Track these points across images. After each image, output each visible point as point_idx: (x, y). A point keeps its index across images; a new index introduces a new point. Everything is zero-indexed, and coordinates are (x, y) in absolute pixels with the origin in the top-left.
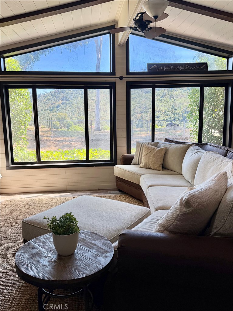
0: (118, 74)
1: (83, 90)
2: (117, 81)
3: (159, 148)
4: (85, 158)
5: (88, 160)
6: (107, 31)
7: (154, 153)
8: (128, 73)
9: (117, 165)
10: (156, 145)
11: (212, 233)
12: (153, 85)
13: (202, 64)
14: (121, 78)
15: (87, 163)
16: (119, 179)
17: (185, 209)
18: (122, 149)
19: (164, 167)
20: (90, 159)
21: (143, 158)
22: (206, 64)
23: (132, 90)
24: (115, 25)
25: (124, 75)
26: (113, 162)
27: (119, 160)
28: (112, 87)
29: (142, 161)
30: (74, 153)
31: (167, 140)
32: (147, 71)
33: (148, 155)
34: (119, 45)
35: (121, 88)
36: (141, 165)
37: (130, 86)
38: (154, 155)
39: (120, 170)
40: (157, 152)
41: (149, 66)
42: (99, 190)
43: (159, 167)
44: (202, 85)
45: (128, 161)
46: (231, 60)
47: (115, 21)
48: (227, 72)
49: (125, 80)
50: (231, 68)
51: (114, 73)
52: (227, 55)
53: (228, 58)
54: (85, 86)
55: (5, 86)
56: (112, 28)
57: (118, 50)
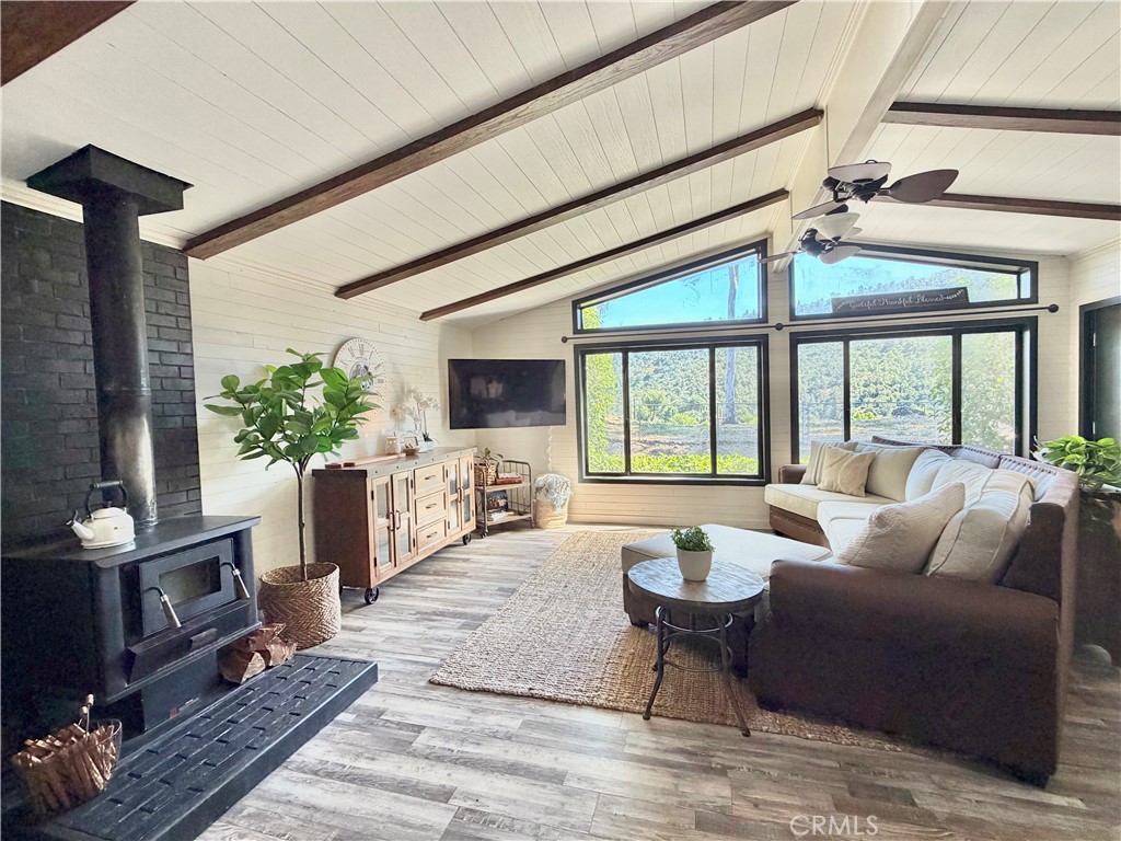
0: (773, 321)
1: (707, 350)
2: (772, 332)
3: (858, 454)
4: (709, 470)
5: (714, 474)
6: (753, 250)
7: (846, 463)
8: (793, 317)
9: (770, 482)
10: (853, 447)
12: (845, 336)
13: (958, 289)
14: (779, 327)
15: (713, 480)
16: (776, 511)
17: (877, 530)
18: (781, 458)
19: (869, 491)
20: (718, 473)
21: (824, 473)
22: (965, 289)
23: (801, 347)
24: (766, 240)
25: (786, 321)
26: (764, 478)
27: (775, 475)
28: (762, 343)
29: (823, 479)
30: (687, 462)
31: (876, 439)
32: (830, 311)
33: (835, 466)
34: (775, 272)
35: (778, 343)
36: (820, 486)
37: (796, 340)
38: (848, 466)
39: (777, 493)
40: (853, 462)
41: (836, 302)
43: (859, 489)
44: (956, 331)
45: (793, 477)
46: (1026, 277)
47: (766, 232)
48: (1019, 301)
49: (787, 331)
50: (1026, 294)
51: (765, 319)
52: (1016, 268)
53: (1018, 273)
54: (713, 344)
55: (582, 352)
56: (761, 246)
57: (775, 281)
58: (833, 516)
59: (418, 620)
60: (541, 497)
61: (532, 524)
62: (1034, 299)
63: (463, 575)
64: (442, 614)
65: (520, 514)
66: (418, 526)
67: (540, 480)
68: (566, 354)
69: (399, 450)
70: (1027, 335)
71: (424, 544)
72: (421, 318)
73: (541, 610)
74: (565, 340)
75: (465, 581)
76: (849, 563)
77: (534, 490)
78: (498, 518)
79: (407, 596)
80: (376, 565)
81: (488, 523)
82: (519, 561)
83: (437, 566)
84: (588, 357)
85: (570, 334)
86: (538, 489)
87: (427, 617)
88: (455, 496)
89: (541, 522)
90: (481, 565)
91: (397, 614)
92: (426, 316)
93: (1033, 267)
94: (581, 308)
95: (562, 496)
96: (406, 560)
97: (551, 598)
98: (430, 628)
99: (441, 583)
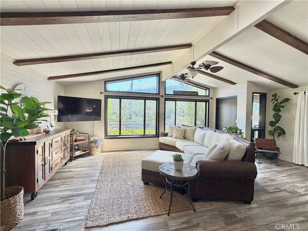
0: (161, 95)
1: (144, 100)
2: (160, 97)
3: (182, 129)
4: (143, 134)
5: (144, 135)
6: (156, 75)
8: (165, 94)
11: (229, 160)
12: (175, 100)
13: (196, 92)
14: (162, 96)
15: (144, 136)
16: (161, 144)
18: (161, 130)
19: (185, 138)
20: (146, 134)
22: (198, 92)
24: (160, 73)
25: (164, 95)
26: (157, 135)
27: (160, 135)
28: (157, 100)
29: (173, 135)
31: (183, 125)
32: (173, 94)
34: (162, 82)
35: (162, 100)
36: (173, 137)
37: (166, 99)
38: (180, 132)
39: (162, 139)
41: (174, 91)
42: (150, 149)
43: (182, 137)
44: (196, 101)
45: (166, 135)
46: (208, 91)
47: (160, 71)
48: (206, 96)
49: (164, 97)
50: (207, 95)
51: (159, 94)
52: (205, 89)
53: (206, 90)
54: (145, 99)
55: (107, 97)
56: (158, 75)
57: (161, 84)
58: (184, 145)
59: (63, 201)
60: (93, 145)
61: (89, 154)
62: (209, 96)
63: (72, 177)
64: (73, 196)
65: (85, 151)
66: (53, 161)
67: (92, 139)
68: (102, 98)
69: (42, 131)
70: (207, 103)
71: (55, 168)
72: (48, 79)
73: (112, 186)
74: (101, 93)
75: (75, 180)
76: (213, 159)
77: (89, 142)
78: (78, 153)
79: (51, 191)
80: (38, 182)
81: (74, 156)
82: (92, 168)
83: (59, 175)
84: (108, 99)
85: (103, 91)
86: (92, 142)
87: (66, 199)
88: (64, 147)
89: (93, 153)
90: (77, 172)
91: (52, 201)
92: (50, 78)
93: (209, 89)
94: (107, 84)
95: (99, 144)
96: (48, 176)
97: (112, 180)
98: (71, 203)
99: (65, 183)
